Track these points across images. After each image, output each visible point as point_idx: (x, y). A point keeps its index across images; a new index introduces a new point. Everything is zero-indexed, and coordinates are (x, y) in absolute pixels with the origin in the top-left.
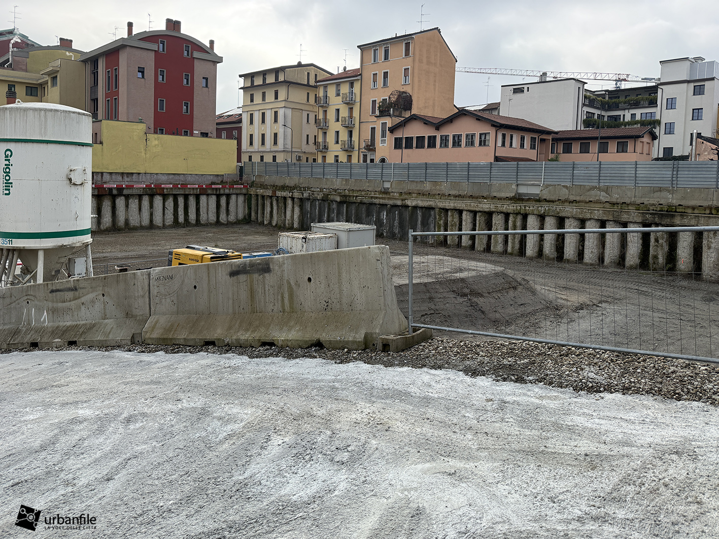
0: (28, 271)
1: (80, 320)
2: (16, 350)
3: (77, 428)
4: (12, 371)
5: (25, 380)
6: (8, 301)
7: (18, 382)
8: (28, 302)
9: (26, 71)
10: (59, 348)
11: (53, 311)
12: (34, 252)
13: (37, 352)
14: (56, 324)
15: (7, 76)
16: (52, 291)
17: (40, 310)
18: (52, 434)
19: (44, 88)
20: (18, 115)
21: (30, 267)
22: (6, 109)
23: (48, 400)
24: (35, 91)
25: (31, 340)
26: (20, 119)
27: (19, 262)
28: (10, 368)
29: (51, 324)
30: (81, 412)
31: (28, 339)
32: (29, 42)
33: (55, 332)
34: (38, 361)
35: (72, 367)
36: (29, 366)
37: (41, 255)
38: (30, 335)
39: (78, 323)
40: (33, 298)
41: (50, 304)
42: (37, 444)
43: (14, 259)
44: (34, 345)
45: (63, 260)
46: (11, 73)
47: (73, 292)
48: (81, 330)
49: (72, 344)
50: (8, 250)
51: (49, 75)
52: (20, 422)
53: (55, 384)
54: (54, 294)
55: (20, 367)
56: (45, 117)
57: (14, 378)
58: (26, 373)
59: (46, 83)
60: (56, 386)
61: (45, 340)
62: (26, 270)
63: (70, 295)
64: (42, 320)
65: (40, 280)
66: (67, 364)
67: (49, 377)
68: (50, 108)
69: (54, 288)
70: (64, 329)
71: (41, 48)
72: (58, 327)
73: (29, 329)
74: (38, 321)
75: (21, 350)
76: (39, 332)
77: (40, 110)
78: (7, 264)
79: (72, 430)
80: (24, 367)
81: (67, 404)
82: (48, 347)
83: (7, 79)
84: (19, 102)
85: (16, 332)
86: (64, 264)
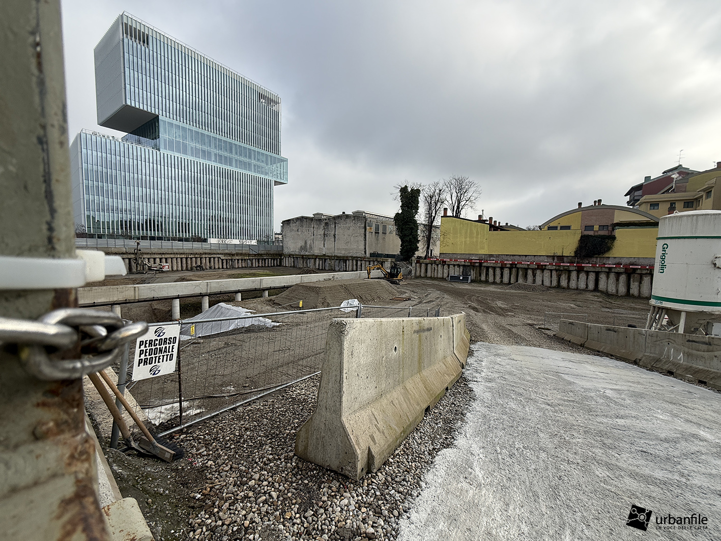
0: (672, 324)
1: (712, 368)
2: (657, 371)
3: (696, 442)
4: (652, 383)
5: (660, 392)
6: (655, 339)
7: (655, 391)
8: (669, 344)
9: (685, 191)
10: (690, 381)
11: (688, 355)
12: (678, 312)
13: (671, 378)
14: (690, 365)
15: (670, 198)
16: (689, 341)
17: (677, 351)
18: (675, 435)
19: (699, 201)
20: (675, 221)
21: (674, 321)
22: (666, 218)
23: (676, 412)
24: (690, 204)
25: (669, 369)
26: (676, 223)
27: (666, 316)
28: (651, 381)
29: (685, 363)
30: (702, 433)
31: (666, 367)
32: (690, 172)
33: (688, 369)
34: (672, 384)
35: (700, 398)
36: (665, 385)
37: (683, 316)
38: (669, 365)
39: (710, 369)
40: (673, 342)
41: (686, 350)
42: (663, 436)
43: (663, 314)
44: (670, 373)
45: (702, 322)
46: (673, 195)
47: (707, 346)
48: (712, 376)
49: (702, 382)
50: (659, 308)
51: (704, 191)
52: (653, 416)
53: (683, 404)
54: (691, 343)
55: (658, 383)
56: (697, 220)
57: (652, 387)
58: (661, 388)
59: (702, 196)
60: (683, 406)
61: (679, 372)
62: (670, 323)
63: (705, 347)
64: (678, 358)
65: (681, 330)
66: (695, 395)
67: (679, 398)
68: (702, 213)
69: (691, 339)
70: (696, 370)
71: (700, 173)
72: (691, 367)
73: (668, 362)
74: (675, 358)
75: (661, 373)
76: (675, 366)
77: (693, 215)
78: (657, 317)
79: (693, 442)
80: (661, 384)
81: (691, 422)
82: (682, 378)
83: (670, 199)
84: (676, 212)
85: (659, 360)
86: (702, 325)
